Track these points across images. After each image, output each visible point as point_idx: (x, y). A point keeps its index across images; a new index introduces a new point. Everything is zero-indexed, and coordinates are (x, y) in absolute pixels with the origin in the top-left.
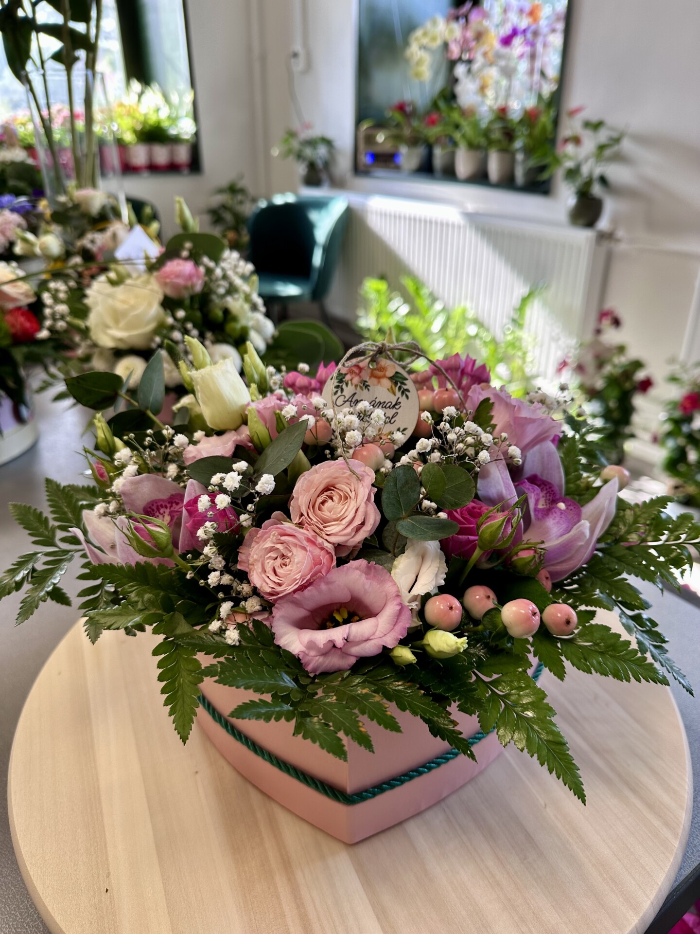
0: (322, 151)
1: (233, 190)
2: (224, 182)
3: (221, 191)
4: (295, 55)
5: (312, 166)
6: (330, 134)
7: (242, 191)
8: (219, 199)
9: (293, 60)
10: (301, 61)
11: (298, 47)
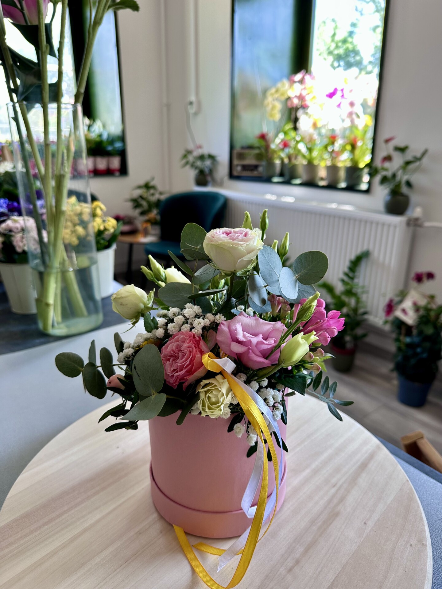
0: (208, 163)
1: (147, 186)
2: (142, 182)
3: (139, 187)
4: (191, 103)
5: (201, 172)
6: (214, 152)
7: (153, 187)
8: (137, 193)
9: (189, 107)
10: (195, 106)
11: (193, 98)
